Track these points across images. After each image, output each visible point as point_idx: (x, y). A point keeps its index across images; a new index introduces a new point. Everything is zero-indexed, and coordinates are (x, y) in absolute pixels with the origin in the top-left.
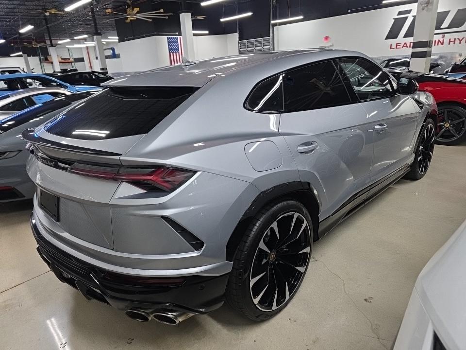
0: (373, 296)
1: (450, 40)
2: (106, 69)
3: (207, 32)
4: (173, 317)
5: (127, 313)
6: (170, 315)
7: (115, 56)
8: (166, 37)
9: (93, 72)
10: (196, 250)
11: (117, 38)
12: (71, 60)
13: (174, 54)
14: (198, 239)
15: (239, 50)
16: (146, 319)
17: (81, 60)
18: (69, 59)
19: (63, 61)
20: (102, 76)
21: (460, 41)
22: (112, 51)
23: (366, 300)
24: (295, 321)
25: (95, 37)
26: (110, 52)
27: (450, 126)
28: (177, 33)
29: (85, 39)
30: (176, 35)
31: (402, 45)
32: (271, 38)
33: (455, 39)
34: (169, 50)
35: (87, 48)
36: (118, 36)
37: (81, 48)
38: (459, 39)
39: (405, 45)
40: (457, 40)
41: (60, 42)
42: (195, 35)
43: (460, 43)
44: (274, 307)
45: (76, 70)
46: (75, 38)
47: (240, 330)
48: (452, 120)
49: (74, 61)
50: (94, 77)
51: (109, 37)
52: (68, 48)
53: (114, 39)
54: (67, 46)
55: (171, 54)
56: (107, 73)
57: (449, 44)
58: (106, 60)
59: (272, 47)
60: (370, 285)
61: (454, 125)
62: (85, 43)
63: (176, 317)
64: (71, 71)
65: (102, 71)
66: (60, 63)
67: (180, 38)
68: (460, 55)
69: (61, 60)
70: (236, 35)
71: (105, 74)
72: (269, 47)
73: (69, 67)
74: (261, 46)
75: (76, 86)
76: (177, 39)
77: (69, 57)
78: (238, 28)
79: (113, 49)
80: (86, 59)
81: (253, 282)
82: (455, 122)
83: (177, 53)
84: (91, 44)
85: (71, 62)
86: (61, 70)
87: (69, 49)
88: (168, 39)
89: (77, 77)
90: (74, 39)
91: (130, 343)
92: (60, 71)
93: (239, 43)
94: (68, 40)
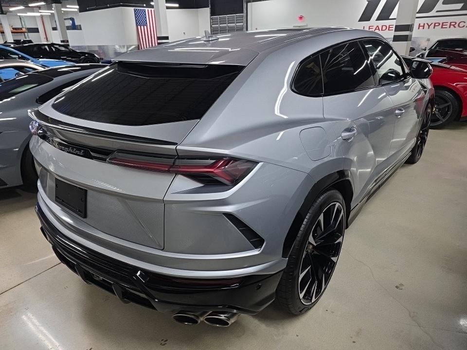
0: (403, 284)
1: (420, 24)
2: (68, 41)
3: (177, 5)
4: (226, 318)
5: (175, 318)
6: (223, 317)
7: (74, 27)
8: (132, 9)
9: (53, 44)
10: (256, 247)
11: (78, 7)
12: (24, 30)
13: (142, 27)
14: (259, 237)
15: (211, 26)
16: (195, 322)
17: (36, 30)
18: (21, 29)
19: (15, 31)
20: (63, 49)
21: (429, 26)
22: (71, 22)
23: (397, 287)
24: (333, 312)
25: (54, 5)
26: (69, 23)
27: (436, 110)
28: (145, 5)
29: (39, 7)
30: (144, 7)
31: (374, 28)
32: (244, 14)
33: (424, 24)
34: (137, 23)
35: (42, 17)
36: (79, 6)
37: (34, 17)
38: (428, 24)
39: (377, 28)
40: (426, 25)
41: (11, 9)
42: (168, 8)
43: (429, 28)
44: (314, 300)
45: (30, 41)
46: (30, 5)
47: (279, 324)
48: (438, 105)
49: (27, 31)
50: (54, 49)
51: (68, 6)
52: (20, 16)
53: (75, 8)
54: (18, 14)
55: (139, 27)
56: (68, 45)
57: (419, 29)
58: (67, 31)
59: (245, 25)
60: (397, 271)
61: (439, 110)
62: (40, 11)
63: (229, 318)
64: (25, 42)
65: (62, 44)
66: (12, 32)
67: (151, 10)
68: (428, 40)
69: (12, 29)
70: (207, 10)
71: (67, 46)
72: (242, 24)
73: (22, 38)
74: (234, 23)
75: (40, 60)
76: (145, 11)
77: (21, 27)
78: (210, 3)
79: (72, 19)
80: (41, 29)
81: (301, 276)
82: (441, 107)
83: (145, 27)
84: (46, 12)
85: (24, 32)
86: (14, 40)
87: (20, 18)
88: (135, 11)
89: (35, 49)
90: (29, 7)
91: (164, 345)
92: (13, 42)
93: (211, 19)
94: (22, 7)
